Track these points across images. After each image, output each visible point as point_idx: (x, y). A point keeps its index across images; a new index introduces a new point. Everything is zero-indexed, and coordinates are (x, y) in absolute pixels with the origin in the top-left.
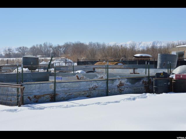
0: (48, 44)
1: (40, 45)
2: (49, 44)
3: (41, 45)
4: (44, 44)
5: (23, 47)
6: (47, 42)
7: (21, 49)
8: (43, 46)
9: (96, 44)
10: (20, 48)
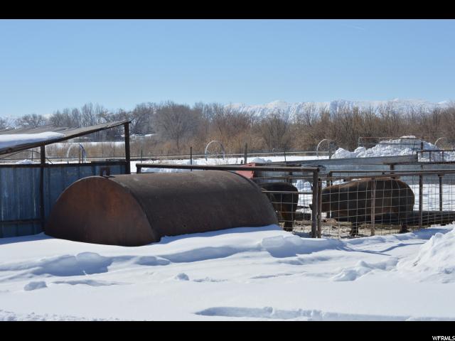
0: (94, 109)
1: (74, 111)
2: (98, 107)
3: (76, 112)
4: (85, 108)
5: (35, 117)
6: (91, 104)
7: (28, 122)
8: (81, 112)
9: (213, 108)
10: (26, 118)
